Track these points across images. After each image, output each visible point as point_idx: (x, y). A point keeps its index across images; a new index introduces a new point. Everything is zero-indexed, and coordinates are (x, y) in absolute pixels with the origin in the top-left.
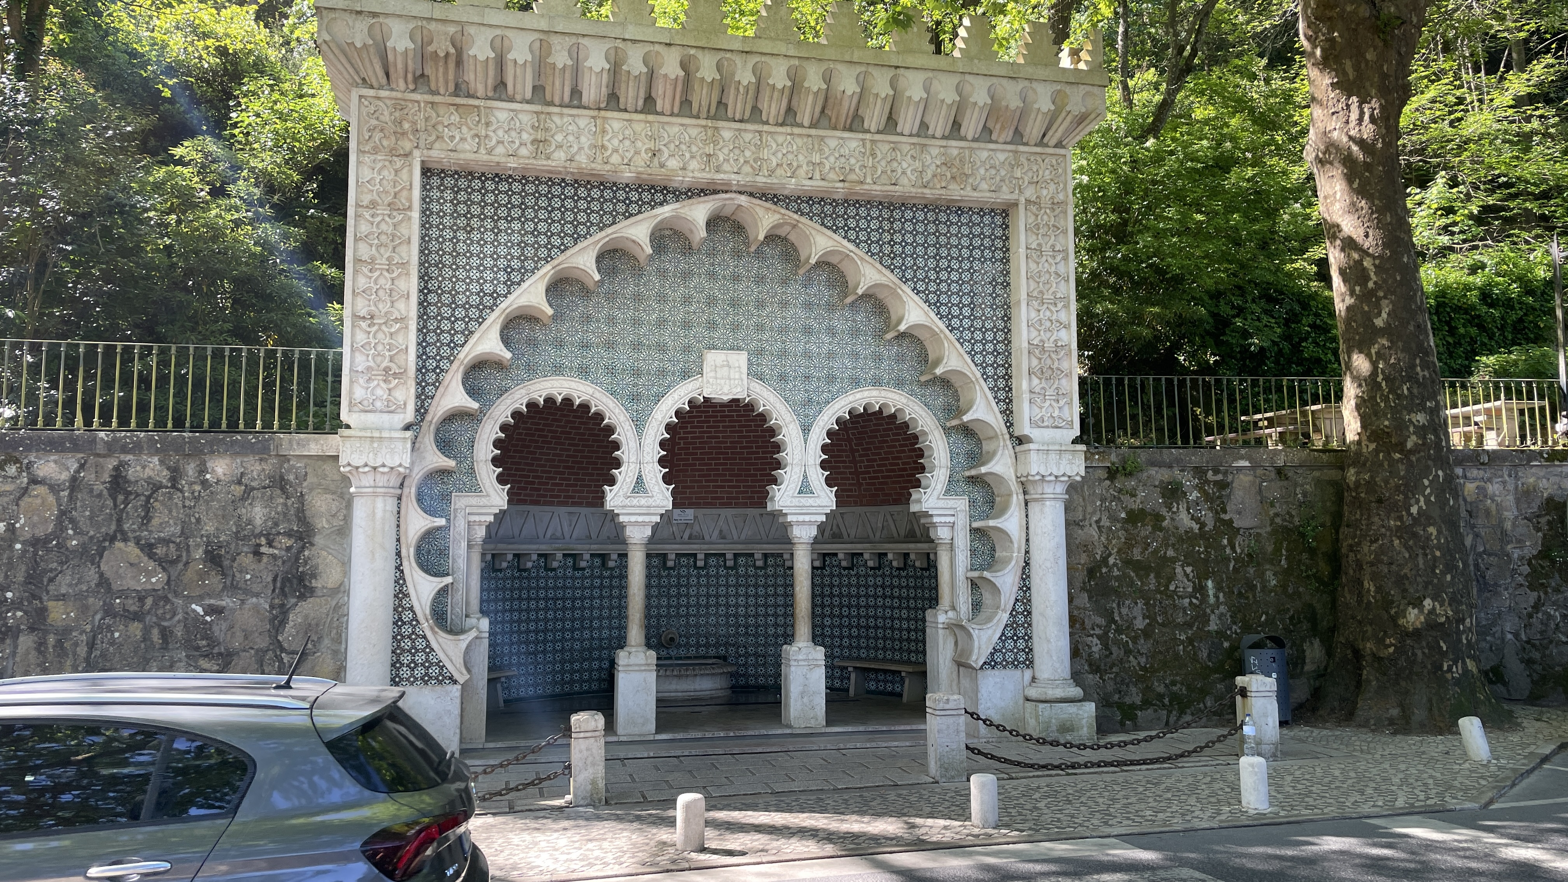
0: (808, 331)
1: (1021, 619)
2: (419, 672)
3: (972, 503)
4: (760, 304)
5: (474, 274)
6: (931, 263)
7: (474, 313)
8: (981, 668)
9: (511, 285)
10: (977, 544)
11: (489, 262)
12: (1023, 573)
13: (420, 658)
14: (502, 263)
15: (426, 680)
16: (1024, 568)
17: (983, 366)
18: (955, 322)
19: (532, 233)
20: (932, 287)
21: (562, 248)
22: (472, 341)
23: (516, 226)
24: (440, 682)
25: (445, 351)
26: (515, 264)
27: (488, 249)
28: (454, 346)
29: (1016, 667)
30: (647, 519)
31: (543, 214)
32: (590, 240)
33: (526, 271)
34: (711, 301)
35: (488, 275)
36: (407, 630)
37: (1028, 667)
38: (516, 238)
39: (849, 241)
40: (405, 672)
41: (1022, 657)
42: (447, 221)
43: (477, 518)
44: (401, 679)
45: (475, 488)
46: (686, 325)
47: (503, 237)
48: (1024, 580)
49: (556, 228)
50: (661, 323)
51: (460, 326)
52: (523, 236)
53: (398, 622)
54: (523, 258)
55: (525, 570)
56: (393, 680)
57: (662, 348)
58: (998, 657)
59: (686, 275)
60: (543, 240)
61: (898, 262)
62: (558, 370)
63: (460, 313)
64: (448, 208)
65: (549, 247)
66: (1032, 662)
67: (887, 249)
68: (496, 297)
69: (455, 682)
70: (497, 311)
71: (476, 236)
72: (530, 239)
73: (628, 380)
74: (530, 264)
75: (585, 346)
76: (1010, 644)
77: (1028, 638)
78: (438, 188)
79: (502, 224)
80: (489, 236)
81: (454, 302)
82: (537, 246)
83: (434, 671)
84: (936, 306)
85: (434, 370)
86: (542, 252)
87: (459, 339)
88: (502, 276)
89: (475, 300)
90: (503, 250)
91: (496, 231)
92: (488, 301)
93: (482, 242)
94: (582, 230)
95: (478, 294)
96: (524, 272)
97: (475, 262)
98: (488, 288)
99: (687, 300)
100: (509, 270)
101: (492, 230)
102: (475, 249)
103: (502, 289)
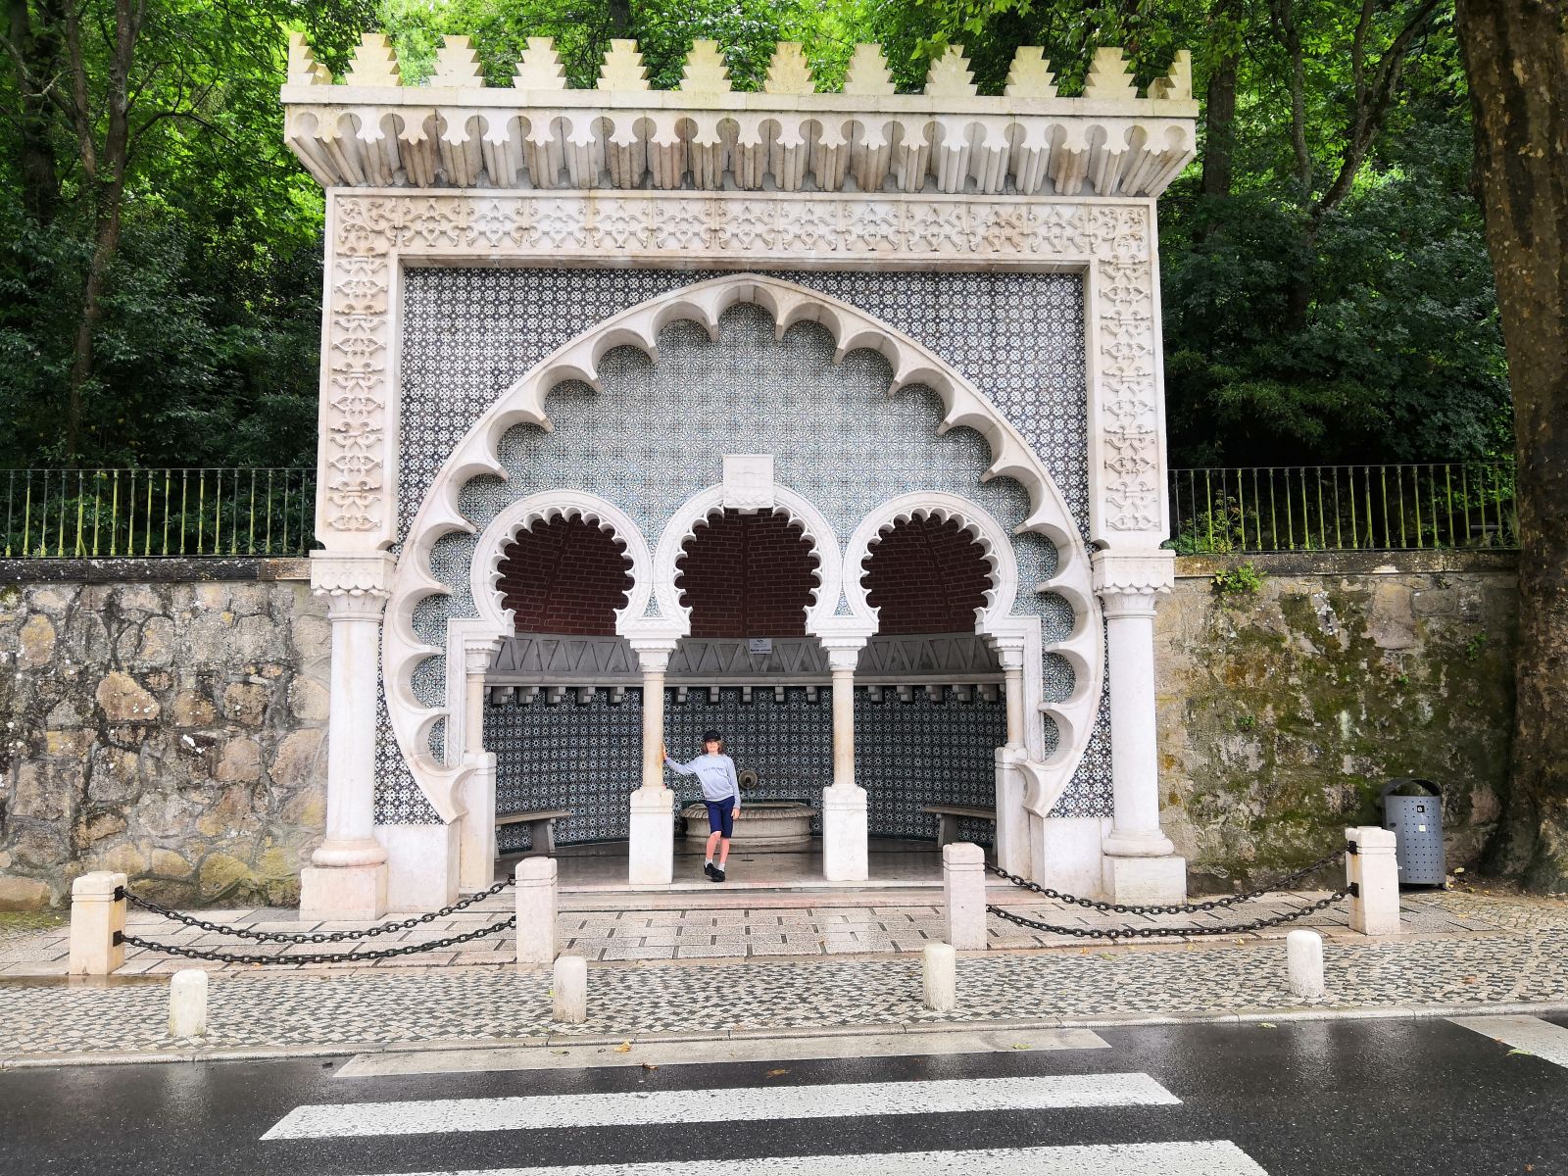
0: (845, 428)
1: (1098, 759)
2: (404, 810)
3: (1046, 623)
4: (789, 401)
5: (459, 379)
6: (986, 342)
7: (459, 421)
8: (1048, 816)
9: (498, 388)
10: (1051, 671)
11: (474, 365)
12: (1102, 704)
13: (405, 795)
14: (489, 365)
15: (411, 818)
16: (1103, 698)
17: (1051, 460)
18: (1016, 410)
19: (521, 331)
20: (987, 369)
21: (555, 345)
22: (457, 450)
23: (504, 323)
24: (426, 822)
25: (429, 464)
26: (503, 365)
27: (474, 352)
28: (437, 458)
29: (1092, 815)
30: (661, 645)
31: (533, 310)
32: (585, 334)
33: (515, 372)
34: (732, 400)
35: (474, 379)
36: (390, 765)
37: (1107, 815)
38: (503, 338)
39: (885, 320)
40: (389, 810)
41: (1100, 803)
42: (431, 323)
43: (475, 646)
44: (386, 818)
45: (472, 613)
46: (704, 428)
47: (489, 338)
48: (1102, 712)
49: (547, 323)
50: (675, 427)
51: (444, 436)
52: (511, 334)
53: (382, 756)
54: (512, 358)
55: (584, 705)
56: (377, 818)
57: (676, 455)
58: (1070, 804)
59: (704, 372)
60: (533, 337)
61: (945, 342)
62: (560, 481)
63: (444, 422)
64: (432, 309)
65: (540, 344)
66: (1112, 810)
67: (931, 327)
68: (482, 402)
69: (442, 822)
70: (484, 417)
71: (460, 337)
72: (519, 337)
73: (639, 490)
74: (519, 365)
75: (591, 455)
76: (1084, 788)
77: (1107, 781)
78: (422, 288)
79: (489, 323)
80: (475, 337)
81: (437, 410)
82: (527, 345)
83: (419, 810)
84: (994, 390)
85: (417, 485)
86: (533, 351)
87: (443, 449)
88: (489, 380)
89: (459, 407)
90: (489, 352)
91: (483, 330)
92: (474, 408)
93: (467, 344)
94: (576, 324)
95: (463, 400)
96: (513, 374)
97: (460, 365)
98: (474, 394)
99: (704, 400)
100: (496, 372)
101: (478, 330)
102: (460, 352)
103: (489, 394)
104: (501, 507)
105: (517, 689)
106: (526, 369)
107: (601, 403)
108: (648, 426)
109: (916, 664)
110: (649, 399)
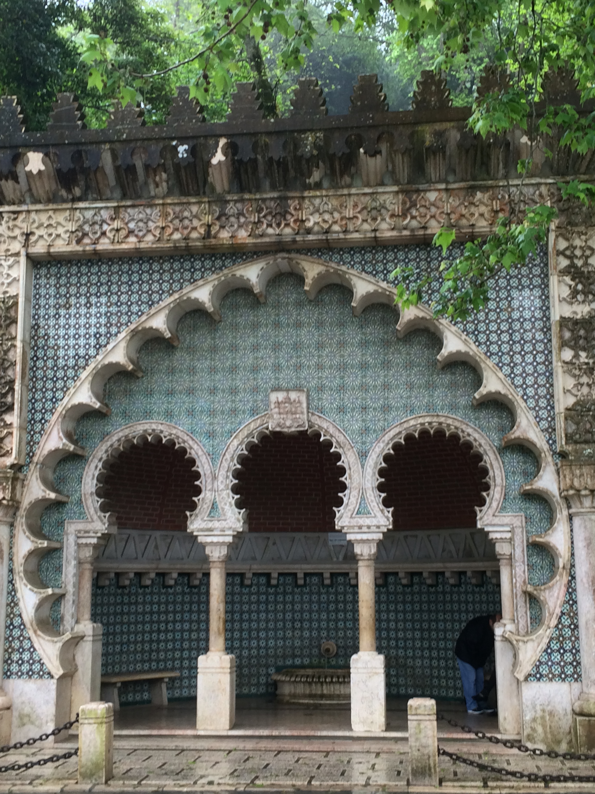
1: (567, 632)
2: (26, 667)
3: (528, 519)
4: (320, 346)
5: (72, 342)
7: (71, 373)
8: (526, 679)
9: (99, 347)
10: (535, 559)
11: (82, 331)
12: (570, 587)
13: (26, 656)
14: (93, 330)
15: (30, 674)
16: (570, 582)
17: (524, 386)
18: (494, 348)
19: (116, 304)
21: (140, 313)
22: (69, 394)
23: (103, 300)
24: (41, 677)
25: (49, 405)
26: (103, 330)
27: (82, 321)
28: (55, 400)
29: (564, 680)
30: (221, 539)
31: (124, 288)
32: (162, 304)
33: (111, 335)
34: (276, 347)
35: (82, 341)
36: (16, 633)
37: (576, 680)
38: (103, 310)
40: (14, 668)
41: (569, 670)
42: (52, 301)
43: (84, 541)
44: (12, 674)
45: (82, 515)
46: (255, 369)
47: (93, 310)
48: (570, 594)
49: (135, 298)
50: (233, 369)
51: (60, 384)
52: (109, 307)
53: (10, 626)
54: (108, 325)
56: (5, 673)
57: (234, 391)
58: (544, 670)
59: (255, 326)
60: (124, 308)
62: (148, 415)
63: (61, 373)
64: (52, 291)
65: (129, 314)
66: (580, 676)
68: (87, 358)
69: (52, 677)
70: (89, 369)
71: (73, 311)
72: (115, 309)
74: (114, 330)
76: (556, 657)
77: (576, 651)
78: (46, 276)
79: (93, 300)
80: (83, 311)
81: (56, 365)
82: (119, 314)
83: (37, 667)
85: (40, 421)
86: (124, 319)
87: (59, 394)
88: (93, 341)
89: (71, 362)
90: (93, 321)
91: (88, 305)
92: (81, 362)
93: (78, 316)
94: (155, 297)
95: (74, 357)
96: (109, 336)
97: (72, 332)
98: (82, 352)
99: (255, 348)
100: (97, 335)
101: (85, 305)
102: (72, 321)
103: (92, 352)
104: (105, 436)
105: (118, 575)
106: (119, 332)
107: (178, 354)
108: (213, 370)
110: (214, 349)
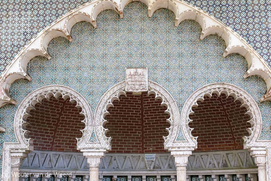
0: (180, 55)
4: (155, 43)
6: (244, 14)
7: (9, 55)
9: (26, 40)
11: (16, 31)
14: (22, 31)
18: (259, 45)
19: (37, 15)
20: (244, 27)
21: (51, 21)
22: (8, 68)
23: (29, 13)
26: (28, 31)
27: (16, 25)
30: (97, 154)
32: (64, 16)
33: (34, 33)
34: (130, 43)
35: (16, 37)
38: (29, 19)
39: (197, 6)
43: (15, 155)
45: (14, 140)
46: (117, 56)
47: (23, 19)
49: (48, 12)
50: (104, 56)
52: (32, 17)
54: (32, 28)
57: (104, 68)
59: (117, 31)
60: (41, 18)
61: (225, 15)
62: (54, 81)
65: (44, 21)
67: (218, 9)
68: (19, 47)
70: (20, 53)
71: (10, 19)
72: (35, 18)
74: (35, 30)
75: (67, 69)
79: (23, 13)
80: (17, 19)
82: (38, 21)
84: (247, 36)
86: (42, 24)
88: (22, 37)
89: (9, 49)
90: (23, 25)
91: (20, 16)
92: (15, 49)
93: (13, 22)
94: (60, 12)
95: (11, 46)
96: (33, 34)
97: (10, 31)
98: (16, 43)
99: (117, 44)
100: (26, 33)
101: (18, 16)
102: (10, 25)
103: (22, 43)
104: (28, 93)
106: (38, 32)
107: (72, 47)
108: (92, 56)
109: (220, 165)
110: (93, 44)
